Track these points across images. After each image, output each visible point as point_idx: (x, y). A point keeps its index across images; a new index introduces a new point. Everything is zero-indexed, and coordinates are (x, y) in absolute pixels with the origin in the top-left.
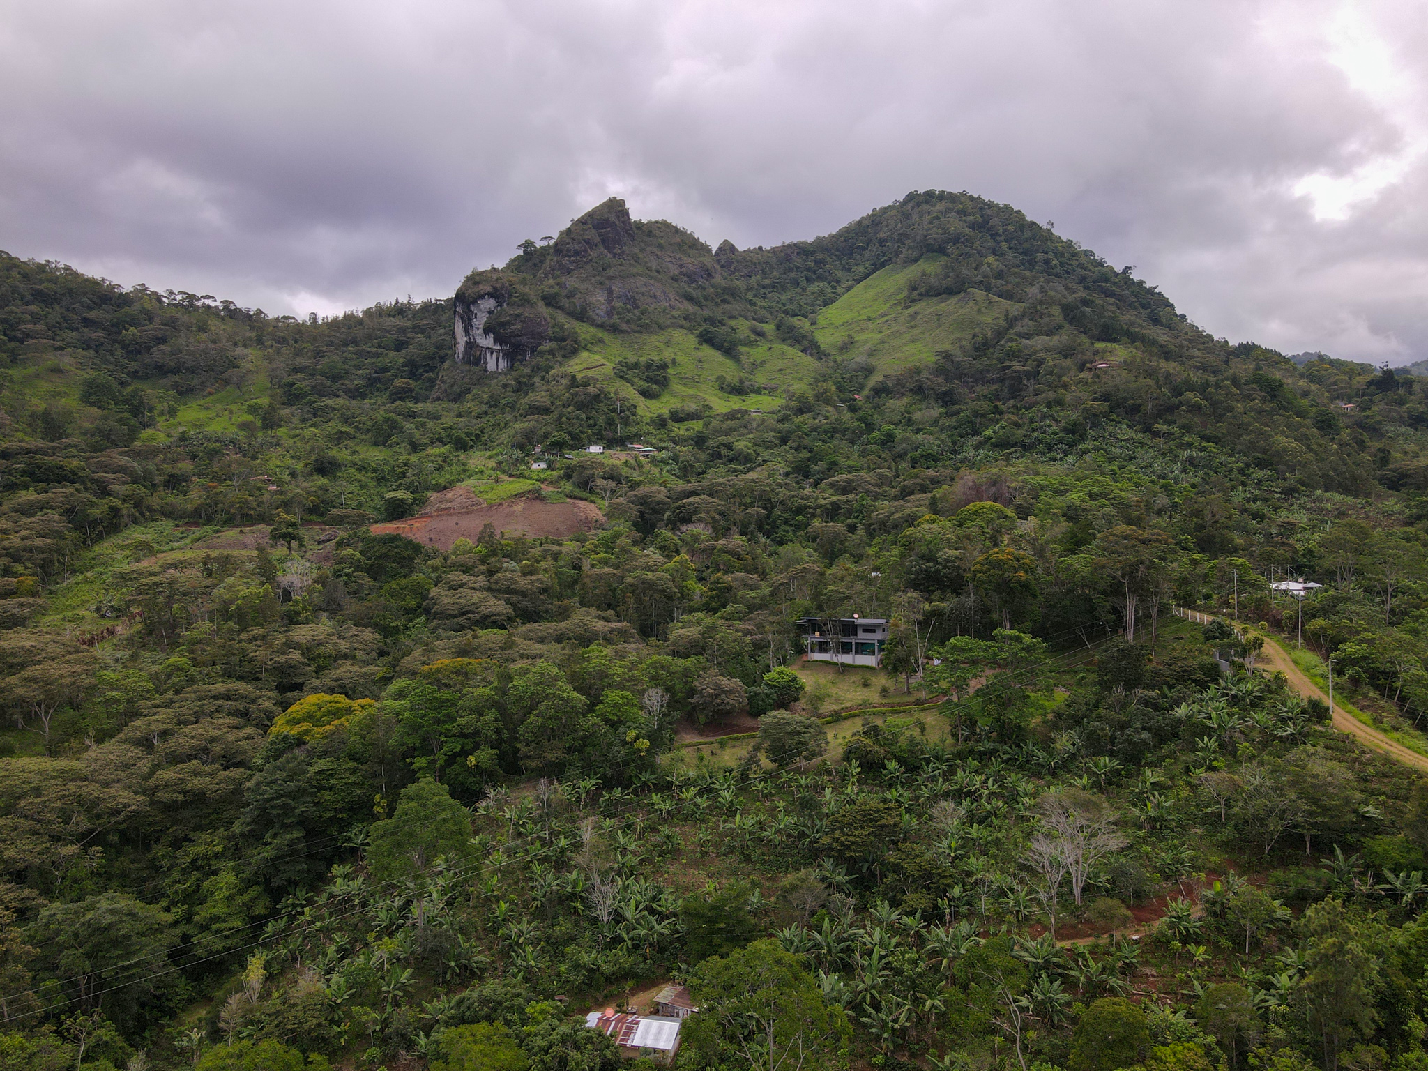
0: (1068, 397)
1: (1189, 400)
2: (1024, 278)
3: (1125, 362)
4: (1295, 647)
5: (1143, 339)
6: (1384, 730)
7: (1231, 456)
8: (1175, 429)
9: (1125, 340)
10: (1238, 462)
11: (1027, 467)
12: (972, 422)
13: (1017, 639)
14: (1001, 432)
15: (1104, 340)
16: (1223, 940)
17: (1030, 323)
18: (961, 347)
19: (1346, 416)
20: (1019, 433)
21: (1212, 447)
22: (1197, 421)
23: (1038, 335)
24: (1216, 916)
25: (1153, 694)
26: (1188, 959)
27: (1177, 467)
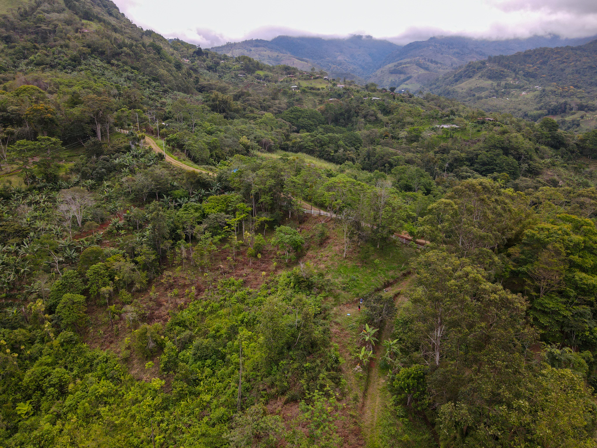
0: (71, 44)
1: (125, 52)
3: (96, 31)
4: (157, 139)
5: (104, 21)
6: (181, 161)
7: (143, 76)
8: (120, 63)
9: (96, 20)
10: (146, 79)
11: (52, 74)
12: (22, 52)
13: (49, 140)
14: (38, 58)
15: (86, 19)
16: (130, 227)
17: (49, 6)
18: (13, 14)
19: (186, 64)
20: (48, 59)
21: (136, 72)
22: (129, 60)
23: (53, 12)
24: (128, 221)
25: (106, 157)
26: (119, 235)
27: (122, 79)
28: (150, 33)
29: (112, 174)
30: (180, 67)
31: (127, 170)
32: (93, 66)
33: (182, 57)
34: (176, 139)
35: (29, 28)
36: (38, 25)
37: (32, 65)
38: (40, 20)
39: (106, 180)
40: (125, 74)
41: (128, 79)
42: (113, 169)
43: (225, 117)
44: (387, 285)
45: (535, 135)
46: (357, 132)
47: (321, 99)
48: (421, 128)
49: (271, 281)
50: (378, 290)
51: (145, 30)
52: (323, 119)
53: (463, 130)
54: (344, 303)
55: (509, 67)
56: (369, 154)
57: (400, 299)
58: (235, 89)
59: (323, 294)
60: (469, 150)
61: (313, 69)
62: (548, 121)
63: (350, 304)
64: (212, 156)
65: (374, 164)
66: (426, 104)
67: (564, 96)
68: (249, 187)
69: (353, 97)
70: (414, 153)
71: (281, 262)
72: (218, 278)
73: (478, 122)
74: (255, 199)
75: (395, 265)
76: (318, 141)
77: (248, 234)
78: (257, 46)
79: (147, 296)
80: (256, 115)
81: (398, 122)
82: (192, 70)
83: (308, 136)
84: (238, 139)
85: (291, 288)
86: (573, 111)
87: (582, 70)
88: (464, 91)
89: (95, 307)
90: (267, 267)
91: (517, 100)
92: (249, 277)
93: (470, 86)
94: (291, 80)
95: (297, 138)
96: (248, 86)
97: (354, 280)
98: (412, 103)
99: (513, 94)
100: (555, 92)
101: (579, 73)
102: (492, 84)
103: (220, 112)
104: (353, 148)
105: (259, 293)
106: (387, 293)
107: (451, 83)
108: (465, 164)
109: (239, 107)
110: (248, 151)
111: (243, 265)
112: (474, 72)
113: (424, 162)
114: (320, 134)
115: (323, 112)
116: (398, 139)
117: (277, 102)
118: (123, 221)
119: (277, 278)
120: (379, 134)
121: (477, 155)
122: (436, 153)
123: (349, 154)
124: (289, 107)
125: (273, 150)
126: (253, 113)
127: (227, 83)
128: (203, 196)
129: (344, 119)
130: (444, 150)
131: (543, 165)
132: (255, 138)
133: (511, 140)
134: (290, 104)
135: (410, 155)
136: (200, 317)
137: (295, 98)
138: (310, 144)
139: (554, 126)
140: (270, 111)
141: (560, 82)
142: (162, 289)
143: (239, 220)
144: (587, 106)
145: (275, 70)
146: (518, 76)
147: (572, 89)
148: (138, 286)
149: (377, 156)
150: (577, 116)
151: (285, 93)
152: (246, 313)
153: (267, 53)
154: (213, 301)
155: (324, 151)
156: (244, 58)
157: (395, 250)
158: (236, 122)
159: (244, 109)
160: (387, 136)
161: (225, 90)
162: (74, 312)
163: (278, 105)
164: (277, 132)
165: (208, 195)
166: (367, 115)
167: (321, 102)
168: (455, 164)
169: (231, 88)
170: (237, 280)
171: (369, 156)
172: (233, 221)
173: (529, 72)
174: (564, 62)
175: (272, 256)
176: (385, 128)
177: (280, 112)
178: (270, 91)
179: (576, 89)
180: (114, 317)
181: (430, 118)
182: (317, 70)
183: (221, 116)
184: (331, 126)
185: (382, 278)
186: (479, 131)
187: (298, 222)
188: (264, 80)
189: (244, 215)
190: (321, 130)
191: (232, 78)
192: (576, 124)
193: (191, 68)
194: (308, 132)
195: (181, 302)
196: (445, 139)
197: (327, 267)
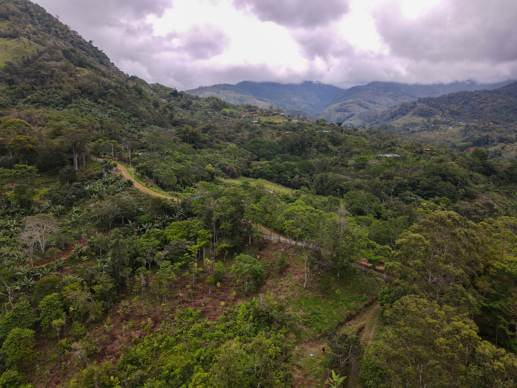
0: (64, 86)
1: (110, 92)
2: (46, 37)
3: (87, 75)
4: (129, 167)
5: (95, 68)
6: (149, 187)
7: (125, 113)
8: (106, 102)
9: (88, 67)
10: (127, 115)
11: (44, 111)
12: (22, 92)
13: (25, 168)
14: (35, 97)
15: (80, 67)
16: (93, 253)
17: (49, 55)
18: (17, 61)
19: (163, 103)
20: (43, 99)
21: (119, 109)
22: (113, 99)
23: (52, 61)
24: (91, 246)
25: (78, 183)
26: (81, 261)
27: (107, 115)
28: (134, 78)
29: (81, 200)
30: (158, 106)
31: (96, 196)
32: (82, 104)
33: (160, 98)
34: (145, 167)
35: (31, 73)
36: (39, 71)
37: (29, 103)
38: (40, 67)
39: (75, 206)
40: (109, 111)
41: (112, 115)
42: (83, 195)
43: (194, 147)
44: (350, 318)
45: (468, 164)
46: (310, 161)
47: (278, 132)
48: (367, 157)
49: (230, 312)
50: (341, 324)
51: (130, 76)
52: (281, 149)
53: (404, 158)
54: (307, 340)
55: (436, 107)
56: (322, 180)
57: (364, 335)
58: (204, 123)
59: (283, 330)
60: (411, 176)
61: (271, 107)
62: (478, 151)
63: (313, 341)
64: (178, 182)
65: (327, 188)
66: (370, 137)
67: (486, 130)
68: (210, 214)
69: (306, 130)
70: (361, 179)
71: (240, 291)
72: (176, 308)
73: (417, 152)
74: (216, 225)
75: (356, 295)
76: (276, 168)
77: (209, 260)
78: (224, 89)
79: (101, 328)
80: (221, 146)
81: (347, 151)
82: (169, 108)
83: (267, 164)
84: (204, 166)
85: (251, 321)
86: (495, 143)
87: (499, 109)
88: (400, 126)
89: (46, 341)
90: (226, 297)
91: (445, 133)
92: (208, 306)
93: (404, 122)
94: (252, 117)
95: (258, 165)
96: (215, 121)
97: (315, 314)
98: (357, 136)
99: (441, 129)
100: (477, 127)
101: (497, 112)
102: (423, 121)
103: (190, 143)
104: (307, 175)
105: (217, 327)
106: (350, 327)
107: (388, 119)
108: (408, 189)
109: (207, 138)
110: (213, 178)
111: (203, 293)
112: (407, 111)
113: (371, 187)
114: (277, 162)
115: (280, 143)
116: (347, 166)
117: (240, 134)
118: (86, 247)
119: (236, 309)
120: (329, 162)
121: (419, 181)
122: (381, 179)
123: (304, 180)
124: (251, 139)
125: (236, 177)
126: (219, 144)
127: (197, 118)
128: (167, 221)
129: (299, 149)
130: (389, 176)
131: (478, 190)
132: (220, 165)
133: (447, 168)
134: (251, 136)
135: (358, 181)
136: (154, 353)
137: (256, 131)
138: (269, 171)
139: (484, 156)
140: (234, 142)
141: (481, 119)
142: (118, 320)
143: (200, 247)
144: (506, 139)
145: (239, 108)
146: (444, 113)
147: (491, 125)
148: (92, 317)
149: (329, 181)
150: (498, 147)
151: (247, 127)
152: (203, 350)
153: (233, 94)
154: (169, 335)
155: (281, 177)
156: (213, 98)
157: (355, 279)
158: (204, 152)
159: (211, 141)
160: (337, 164)
161: (196, 124)
162: (20, 349)
163: (241, 137)
164: (240, 160)
165: (171, 221)
166: (319, 145)
167: (278, 135)
168: (399, 189)
169: (201, 122)
170: (195, 310)
171: (322, 181)
172: (194, 248)
173: (454, 111)
174: (483, 103)
175: (231, 284)
176: (335, 157)
177: (243, 143)
178: (234, 125)
179: (495, 125)
180: (64, 352)
181: (374, 148)
182: (274, 108)
183: (190, 146)
184: (287, 155)
185: (345, 311)
186: (418, 160)
187: (258, 248)
188: (230, 116)
189: (205, 242)
190: (279, 158)
191: (202, 114)
192: (498, 154)
193: (167, 107)
194: (267, 160)
195: (136, 335)
196: (388, 167)
197: (287, 299)
